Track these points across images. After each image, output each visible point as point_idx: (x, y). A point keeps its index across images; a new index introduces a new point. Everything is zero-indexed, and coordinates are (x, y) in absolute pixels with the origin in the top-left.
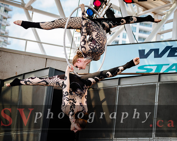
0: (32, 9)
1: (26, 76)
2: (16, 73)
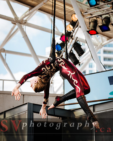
0: (4, 51)
1: (7, 113)
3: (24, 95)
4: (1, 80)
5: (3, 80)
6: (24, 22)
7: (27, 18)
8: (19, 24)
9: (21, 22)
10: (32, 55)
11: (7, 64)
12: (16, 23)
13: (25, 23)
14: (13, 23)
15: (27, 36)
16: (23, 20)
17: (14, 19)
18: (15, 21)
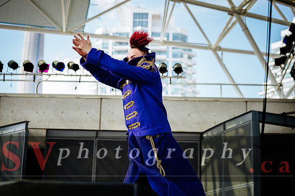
0: (220, 49)
1: (227, 124)
2: (215, 123)
3: (246, 102)
4: (218, 84)
5: (221, 85)
6: (243, 12)
7: (247, 7)
8: (237, 14)
9: (239, 12)
10: (255, 52)
11: (224, 65)
12: (234, 14)
13: (245, 13)
14: (229, 14)
15: (247, 28)
16: (242, 10)
17: (230, 9)
18: (232, 11)
